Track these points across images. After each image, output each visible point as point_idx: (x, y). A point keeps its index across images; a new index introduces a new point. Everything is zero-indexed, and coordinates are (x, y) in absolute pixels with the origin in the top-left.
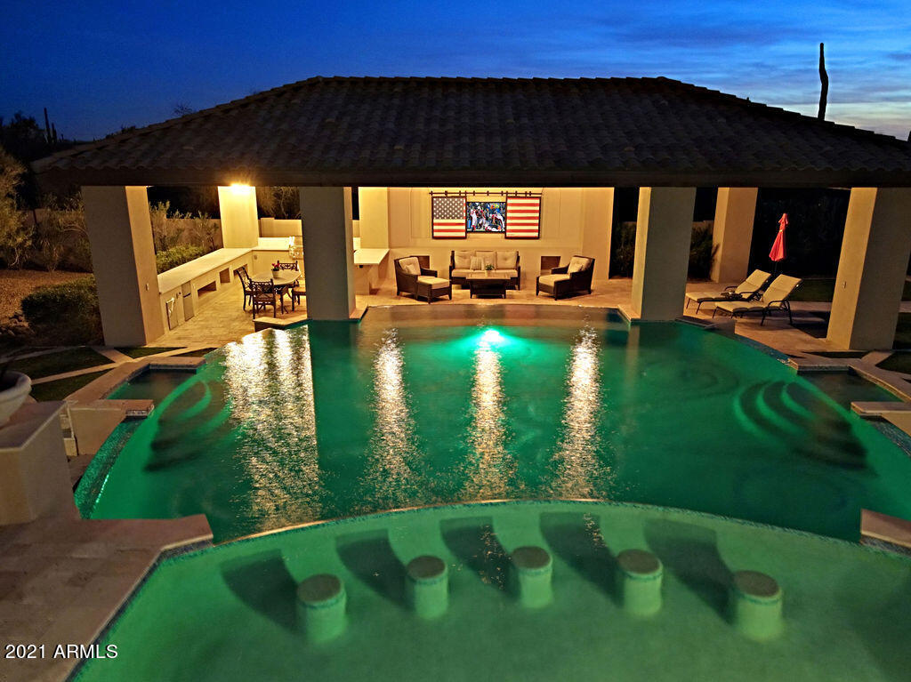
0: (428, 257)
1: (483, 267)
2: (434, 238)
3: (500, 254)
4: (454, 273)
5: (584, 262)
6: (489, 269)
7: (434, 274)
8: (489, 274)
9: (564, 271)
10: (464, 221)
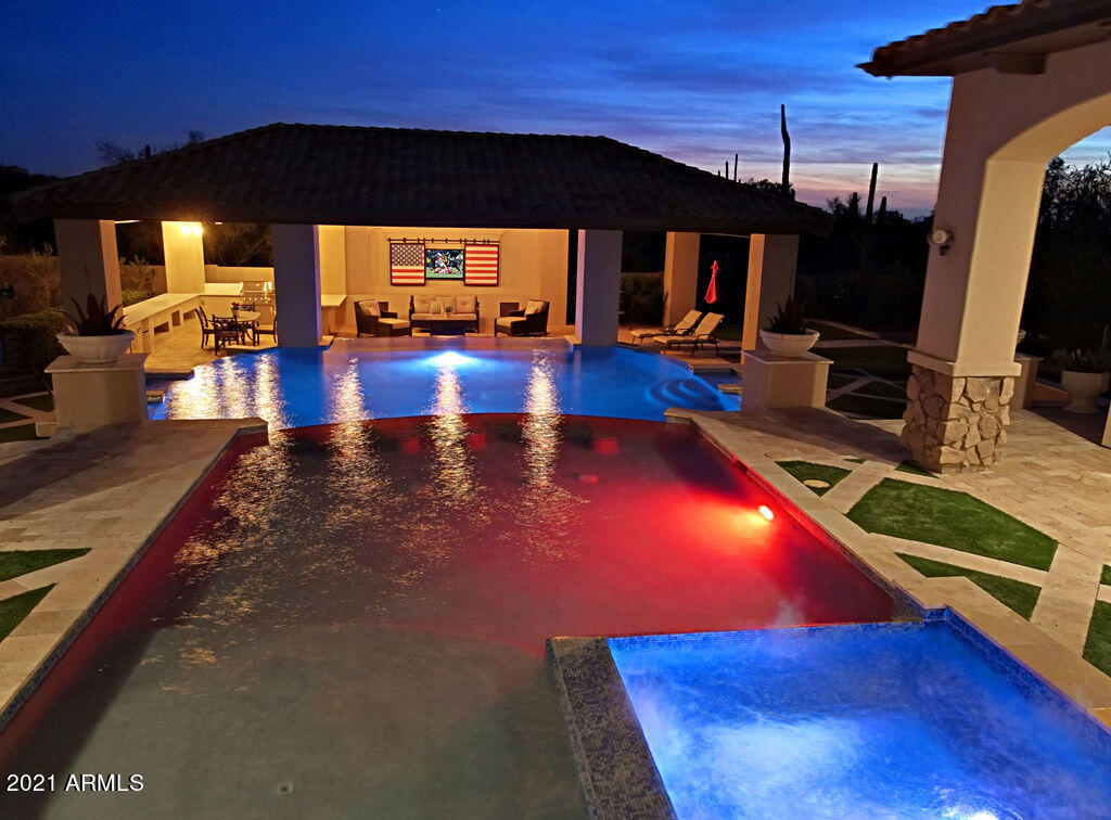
0: (387, 303)
1: (442, 309)
2: (392, 284)
3: (458, 298)
4: (414, 316)
5: (539, 305)
6: (448, 310)
7: (394, 316)
8: (448, 316)
9: (521, 314)
10: (423, 268)
